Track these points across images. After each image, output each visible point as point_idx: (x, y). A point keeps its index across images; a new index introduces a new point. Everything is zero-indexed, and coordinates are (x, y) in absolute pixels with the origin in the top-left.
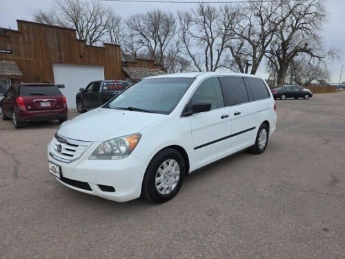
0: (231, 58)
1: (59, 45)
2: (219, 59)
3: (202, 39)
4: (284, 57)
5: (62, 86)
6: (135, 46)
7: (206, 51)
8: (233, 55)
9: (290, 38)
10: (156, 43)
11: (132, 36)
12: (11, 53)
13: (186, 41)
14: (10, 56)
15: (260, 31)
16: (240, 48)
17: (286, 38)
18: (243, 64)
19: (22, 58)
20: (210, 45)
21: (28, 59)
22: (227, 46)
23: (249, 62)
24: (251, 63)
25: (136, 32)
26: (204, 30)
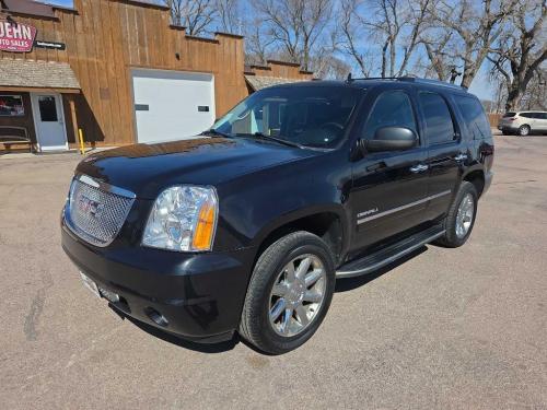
0: (426, 61)
1: (141, 33)
2: (405, 63)
3: (379, 27)
4: (523, 61)
5: (145, 108)
6: (263, 38)
7: (385, 49)
8: (430, 57)
9: (536, 27)
10: (297, 34)
11: (258, 22)
12: (63, 48)
13: (349, 30)
14: (61, 53)
15: (481, 13)
16: (443, 44)
17: (529, 28)
18: (446, 73)
19: (81, 58)
20: (392, 39)
21: (90, 59)
22: (422, 41)
23: (458, 70)
24: (462, 70)
25: (265, 16)
26: (382, 12)
